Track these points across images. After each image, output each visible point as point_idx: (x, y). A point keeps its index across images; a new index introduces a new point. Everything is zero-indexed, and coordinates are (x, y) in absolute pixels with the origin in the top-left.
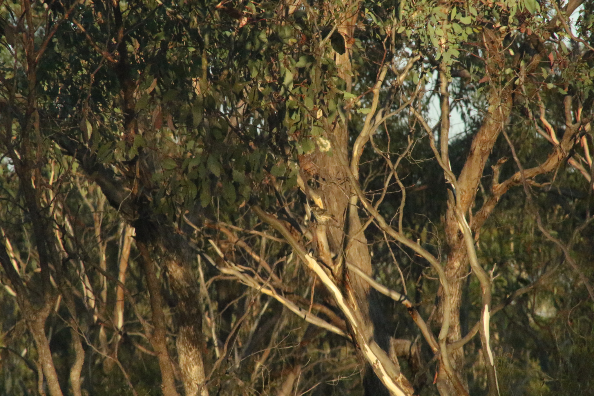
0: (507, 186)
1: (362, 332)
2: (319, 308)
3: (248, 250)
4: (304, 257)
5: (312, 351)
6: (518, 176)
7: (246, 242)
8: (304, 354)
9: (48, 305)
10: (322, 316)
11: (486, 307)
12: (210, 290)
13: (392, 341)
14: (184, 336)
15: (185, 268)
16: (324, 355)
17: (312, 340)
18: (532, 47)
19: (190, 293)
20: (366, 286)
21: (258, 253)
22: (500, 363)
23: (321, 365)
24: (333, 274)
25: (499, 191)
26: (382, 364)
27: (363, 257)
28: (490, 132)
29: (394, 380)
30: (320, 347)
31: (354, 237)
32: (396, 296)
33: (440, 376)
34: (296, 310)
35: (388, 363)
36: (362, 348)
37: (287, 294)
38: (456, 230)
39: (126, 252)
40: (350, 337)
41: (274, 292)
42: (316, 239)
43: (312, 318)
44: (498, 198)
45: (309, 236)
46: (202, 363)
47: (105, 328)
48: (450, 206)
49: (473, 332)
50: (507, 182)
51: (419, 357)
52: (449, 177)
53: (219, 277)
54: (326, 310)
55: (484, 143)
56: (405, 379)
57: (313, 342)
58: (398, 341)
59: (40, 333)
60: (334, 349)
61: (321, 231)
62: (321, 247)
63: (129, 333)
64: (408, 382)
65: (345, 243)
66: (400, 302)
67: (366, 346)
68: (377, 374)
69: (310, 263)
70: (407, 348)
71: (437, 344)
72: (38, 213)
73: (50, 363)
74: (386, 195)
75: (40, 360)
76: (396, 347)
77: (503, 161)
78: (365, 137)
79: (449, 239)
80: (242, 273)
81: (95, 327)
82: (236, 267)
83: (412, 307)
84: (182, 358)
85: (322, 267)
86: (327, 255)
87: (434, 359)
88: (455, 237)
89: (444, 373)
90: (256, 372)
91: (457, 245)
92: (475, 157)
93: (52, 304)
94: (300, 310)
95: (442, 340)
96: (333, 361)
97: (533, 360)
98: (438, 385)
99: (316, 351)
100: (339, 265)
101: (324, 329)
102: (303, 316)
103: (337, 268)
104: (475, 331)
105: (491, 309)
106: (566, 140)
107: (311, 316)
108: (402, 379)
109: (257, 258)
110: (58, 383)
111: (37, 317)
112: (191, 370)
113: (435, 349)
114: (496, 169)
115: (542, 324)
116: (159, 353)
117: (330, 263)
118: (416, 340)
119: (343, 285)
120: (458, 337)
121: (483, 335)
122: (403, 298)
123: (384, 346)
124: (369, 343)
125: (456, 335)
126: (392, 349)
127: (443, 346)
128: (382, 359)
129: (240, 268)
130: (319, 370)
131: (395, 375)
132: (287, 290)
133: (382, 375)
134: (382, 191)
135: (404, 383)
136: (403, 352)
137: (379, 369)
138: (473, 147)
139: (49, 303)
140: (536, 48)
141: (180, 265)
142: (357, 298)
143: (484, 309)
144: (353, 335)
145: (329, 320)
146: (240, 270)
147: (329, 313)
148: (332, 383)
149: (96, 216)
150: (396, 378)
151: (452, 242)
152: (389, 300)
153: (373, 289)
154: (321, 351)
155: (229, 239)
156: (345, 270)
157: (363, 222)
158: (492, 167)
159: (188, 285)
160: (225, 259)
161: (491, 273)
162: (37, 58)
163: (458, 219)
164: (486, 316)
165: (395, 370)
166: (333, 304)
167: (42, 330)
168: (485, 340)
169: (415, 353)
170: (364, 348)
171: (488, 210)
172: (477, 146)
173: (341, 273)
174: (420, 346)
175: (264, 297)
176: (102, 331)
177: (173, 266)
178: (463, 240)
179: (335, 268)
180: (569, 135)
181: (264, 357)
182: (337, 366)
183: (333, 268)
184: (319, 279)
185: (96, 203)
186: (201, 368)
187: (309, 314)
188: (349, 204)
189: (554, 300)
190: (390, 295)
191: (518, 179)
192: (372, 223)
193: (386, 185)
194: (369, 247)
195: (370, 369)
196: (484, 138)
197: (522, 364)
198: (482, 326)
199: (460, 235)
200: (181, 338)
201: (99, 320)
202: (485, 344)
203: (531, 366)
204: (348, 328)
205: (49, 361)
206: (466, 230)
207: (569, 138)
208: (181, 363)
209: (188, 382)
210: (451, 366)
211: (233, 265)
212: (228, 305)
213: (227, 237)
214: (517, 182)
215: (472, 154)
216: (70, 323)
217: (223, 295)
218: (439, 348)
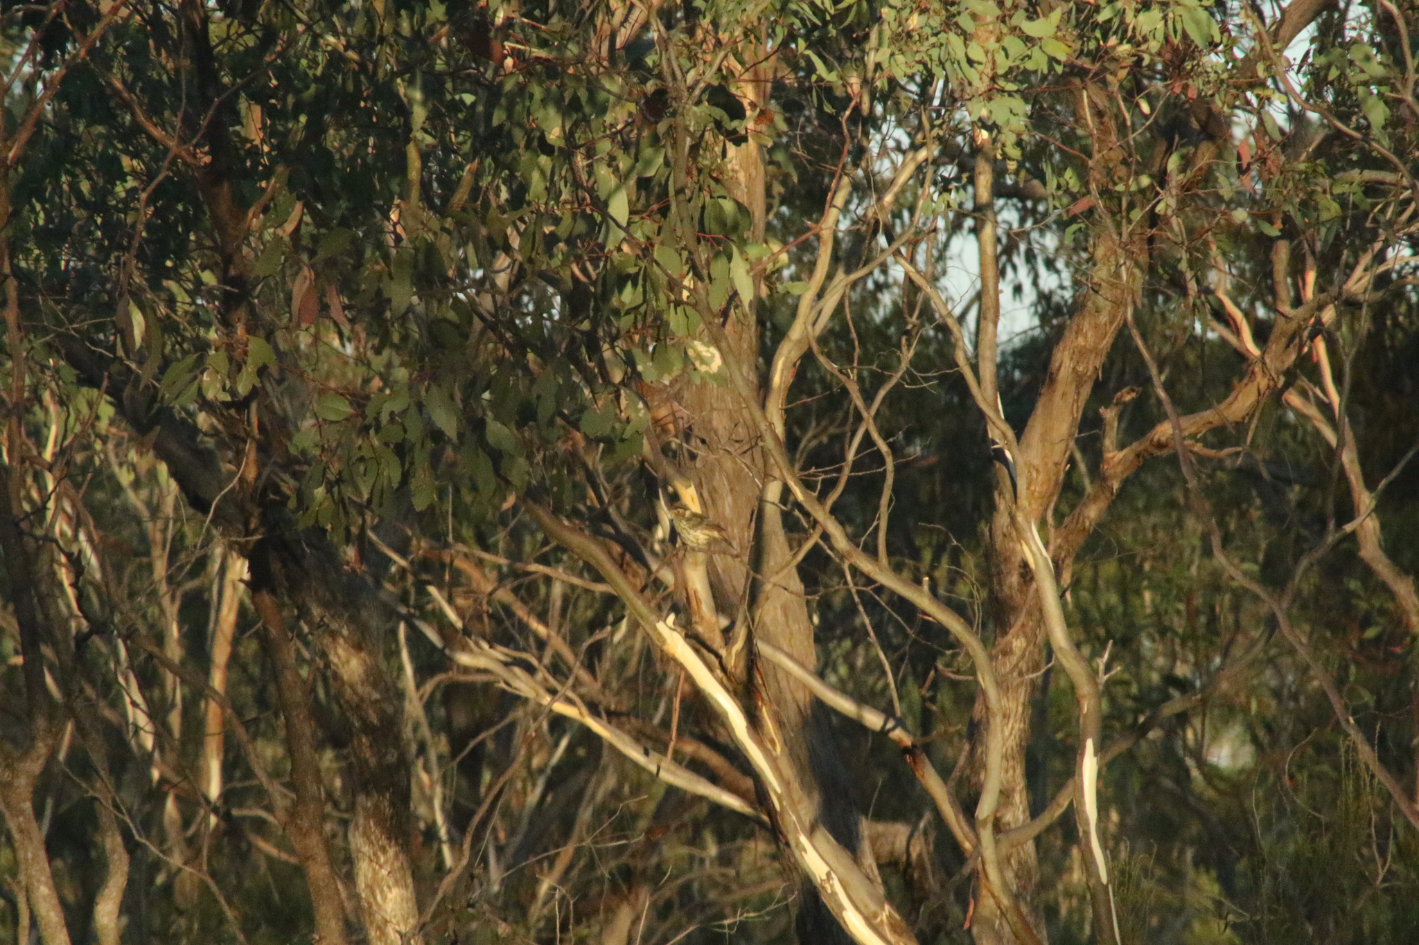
0: (1138, 456)
1: (793, 804)
2: (689, 748)
3: (521, 611)
4: (655, 629)
5: (673, 851)
6: (1164, 431)
7: (516, 591)
8: (654, 860)
9: (40, 744)
10: (697, 767)
11: (1090, 745)
12: (428, 706)
13: (866, 827)
14: (367, 818)
15: (370, 653)
16: (702, 861)
17: (674, 825)
18: (1195, 125)
19: (382, 714)
20: (802, 697)
21: (543, 617)
22: (1122, 878)
23: (696, 885)
24: (724, 669)
25: (1119, 469)
26: (841, 882)
27: (795, 627)
28: (1096, 327)
29: (869, 920)
30: (695, 840)
31: (774, 579)
32: (873, 720)
33: (980, 909)
34: (634, 753)
35: (856, 879)
36: (793, 843)
37: (612, 716)
38: (1016, 561)
39: (228, 617)
40: (765, 818)
41: (584, 710)
42: (683, 583)
43: (674, 774)
44: (1116, 485)
45: (667, 576)
46: (410, 881)
47: (178, 798)
48: (1002, 504)
49: (1059, 806)
50: (1136, 446)
51: (928, 867)
52: (998, 431)
53: (453, 675)
54: (706, 754)
55: (1081, 354)
56: (897, 916)
57: (678, 830)
58: (880, 827)
59: (22, 812)
60: (728, 846)
61: (696, 564)
62: (694, 603)
63: (235, 812)
64: (903, 924)
65: (754, 594)
66: (884, 733)
67: (803, 839)
68: (830, 905)
69: (669, 641)
70: (900, 843)
71: (971, 835)
72: (17, 525)
73: (46, 884)
74: (850, 479)
75: (22, 878)
76: (874, 840)
77: (1128, 398)
78: (799, 341)
79: (1000, 583)
80: (506, 664)
81: (155, 796)
82: (492, 652)
83: (914, 746)
84: (364, 870)
85: (697, 651)
86: (710, 621)
87: (966, 870)
88: (1014, 579)
89: (991, 902)
90: (540, 903)
91: (1018, 598)
92: (1060, 388)
93: (50, 742)
94: (646, 753)
95: (985, 822)
96: (723, 875)
97: (1202, 869)
98: (975, 930)
99: (684, 851)
100: (739, 645)
101: (701, 798)
102: (653, 769)
103: (733, 655)
104: (1064, 801)
105: (1100, 749)
106: (1275, 347)
107: (673, 768)
108: (890, 917)
109: (541, 630)
110: (65, 931)
111: (15, 775)
112: (384, 898)
113: (967, 845)
114: (1109, 414)
115: (1222, 786)
116: (307, 859)
117: (717, 642)
118: (922, 825)
119: (746, 693)
120: (1021, 817)
121: (1083, 812)
122: (890, 725)
123: (847, 840)
124: (811, 832)
125: (1016, 813)
126: (866, 846)
127: (986, 834)
128: (841, 870)
129: (500, 653)
130: (691, 898)
131: (873, 907)
132: (613, 707)
133: (841, 908)
134: (839, 470)
135: (894, 927)
136: (892, 853)
137: (834, 894)
138: (1055, 364)
139: (44, 740)
140: (1204, 127)
141: (358, 647)
142: (780, 724)
143: (1084, 747)
144: (771, 812)
145: (714, 778)
146: (502, 658)
147: (714, 760)
148: (722, 927)
149: (153, 530)
150: (875, 916)
151: (1006, 589)
152: (856, 727)
153: (819, 705)
154: (696, 852)
155: (474, 585)
156: (752, 657)
157: (794, 545)
158: (1102, 410)
159: (376, 696)
160: (466, 632)
161: (1101, 662)
162: (11, 155)
163: (1020, 536)
164: (1089, 766)
165: (872, 896)
166: (723, 738)
167: (27, 806)
168: (1087, 824)
169: (920, 855)
170: (798, 843)
171: (1093, 512)
172: (1064, 361)
173: (742, 664)
174: (931, 839)
175: (558, 723)
176: (170, 805)
177: (340, 651)
178: (1034, 585)
179: (729, 653)
180: (1282, 334)
181: (560, 866)
182: (734, 886)
183: (723, 652)
184: (689, 679)
185: (155, 500)
186: (409, 893)
187: (667, 762)
188: (761, 501)
189: (1250, 727)
190: (861, 717)
191: (1163, 439)
192: (816, 545)
193: (851, 456)
194: (808, 603)
195: (812, 895)
196: (1081, 341)
197: (1174, 878)
198: (1080, 789)
199: (1027, 574)
200: (361, 821)
201: (163, 780)
202: (1087, 833)
203: (1195, 886)
204: (760, 796)
205: (43, 879)
206: (1041, 562)
207: (1284, 340)
208: (361, 884)
209: (379, 928)
210: (1005, 884)
211: (485, 646)
212: (472, 744)
213: (469, 579)
214: (1160, 445)
215: (1053, 381)
216: (93, 787)
217: (461, 720)
218: (978, 843)
